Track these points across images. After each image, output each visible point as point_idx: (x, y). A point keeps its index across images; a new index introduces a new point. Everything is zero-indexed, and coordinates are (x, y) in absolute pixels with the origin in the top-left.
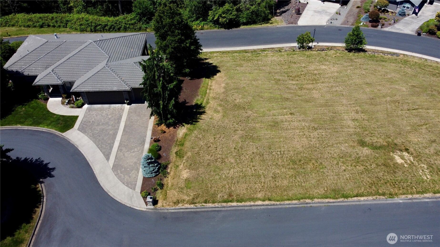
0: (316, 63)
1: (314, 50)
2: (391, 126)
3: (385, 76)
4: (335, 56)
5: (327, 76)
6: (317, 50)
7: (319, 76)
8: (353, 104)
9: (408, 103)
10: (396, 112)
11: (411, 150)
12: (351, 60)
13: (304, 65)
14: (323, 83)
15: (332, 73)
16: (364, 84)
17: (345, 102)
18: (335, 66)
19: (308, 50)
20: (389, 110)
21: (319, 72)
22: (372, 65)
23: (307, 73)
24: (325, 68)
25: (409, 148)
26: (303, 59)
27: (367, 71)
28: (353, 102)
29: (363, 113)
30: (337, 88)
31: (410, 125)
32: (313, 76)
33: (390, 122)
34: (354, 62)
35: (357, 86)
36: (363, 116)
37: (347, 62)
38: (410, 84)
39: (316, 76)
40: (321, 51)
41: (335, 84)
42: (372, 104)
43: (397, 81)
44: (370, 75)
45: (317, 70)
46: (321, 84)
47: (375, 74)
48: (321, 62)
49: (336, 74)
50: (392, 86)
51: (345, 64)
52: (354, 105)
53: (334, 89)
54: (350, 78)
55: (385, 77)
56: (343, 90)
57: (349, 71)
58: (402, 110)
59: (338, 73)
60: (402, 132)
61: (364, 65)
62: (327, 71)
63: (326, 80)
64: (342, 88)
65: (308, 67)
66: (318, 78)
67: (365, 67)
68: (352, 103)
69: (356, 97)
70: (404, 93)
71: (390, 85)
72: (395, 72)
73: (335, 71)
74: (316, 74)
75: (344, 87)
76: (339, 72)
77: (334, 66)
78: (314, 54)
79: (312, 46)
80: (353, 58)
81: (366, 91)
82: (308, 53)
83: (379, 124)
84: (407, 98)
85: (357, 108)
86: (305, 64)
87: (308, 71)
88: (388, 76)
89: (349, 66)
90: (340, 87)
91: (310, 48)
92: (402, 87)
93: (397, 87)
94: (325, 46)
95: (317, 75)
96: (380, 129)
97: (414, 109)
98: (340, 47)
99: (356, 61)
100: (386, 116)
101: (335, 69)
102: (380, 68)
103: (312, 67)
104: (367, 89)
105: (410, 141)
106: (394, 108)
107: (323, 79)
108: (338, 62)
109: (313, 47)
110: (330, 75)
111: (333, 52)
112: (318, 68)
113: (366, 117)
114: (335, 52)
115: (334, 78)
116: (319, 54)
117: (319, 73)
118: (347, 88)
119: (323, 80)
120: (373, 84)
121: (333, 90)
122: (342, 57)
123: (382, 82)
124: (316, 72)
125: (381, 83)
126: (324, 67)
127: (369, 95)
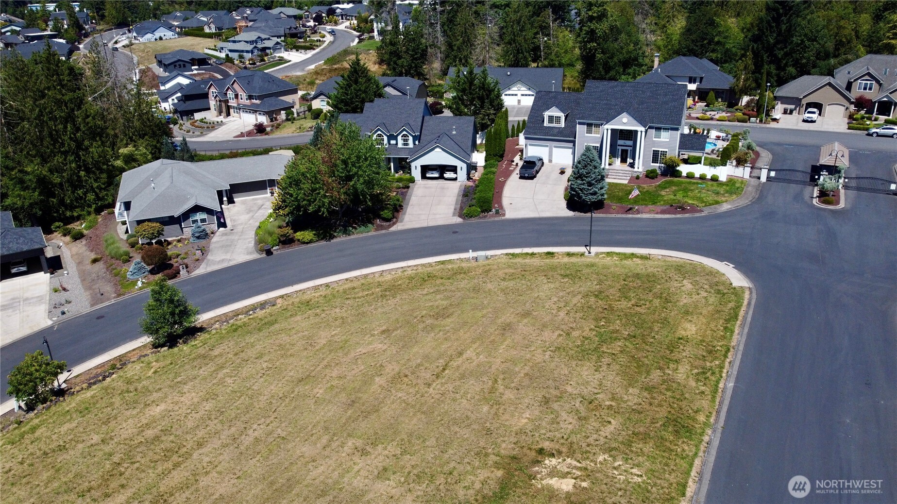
0: (128, 413)
1: (78, 392)
2: (457, 429)
3: (315, 346)
4: (155, 372)
5: (190, 424)
6: (85, 386)
7: (172, 438)
8: (331, 440)
9: (419, 365)
10: (426, 395)
11: (546, 445)
12: (204, 357)
13: (96, 438)
14: (200, 445)
15: (195, 408)
16: (297, 385)
17: (307, 450)
18: (185, 390)
19: (61, 399)
20: (410, 400)
21: (159, 427)
22: (261, 342)
23: (130, 451)
24: (166, 410)
25: (540, 446)
26: (74, 425)
27: (266, 358)
28: (327, 437)
29: (374, 445)
30: (252, 435)
31: (479, 400)
32: (152, 447)
33: (443, 422)
34: (216, 356)
35: (287, 400)
36: (386, 452)
37: (201, 368)
38: (376, 332)
39: (162, 441)
40: (100, 381)
41: (233, 429)
42: (366, 414)
43: (346, 341)
44: (282, 360)
45: (148, 426)
46: (200, 451)
47: (289, 353)
48: (136, 402)
49: (208, 406)
50: (352, 355)
51: (203, 372)
52: (337, 443)
53: (247, 440)
54: (250, 392)
55: (317, 348)
56: (270, 427)
57: (229, 381)
58: (429, 385)
59: (210, 400)
60: (488, 425)
61: (246, 350)
62: (177, 413)
63: (201, 433)
64: (262, 426)
65: (113, 434)
66: (173, 442)
67: (251, 353)
68: (324, 440)
69: (318, 422)
70: (389, 353)
71: (346, 354)
72: (321, 329)
73: (196, 400)
74: (157, 438)
75: (263, 419)
76: (211, 396)
77: (182, 394)
78: (92, 397)
79: (60, 386)
80: (201, 351)
81: (318, 395)
82: (69, 404)
83: (432, 442)
84: (407, 357)
85: (350, 444)
86: (98, 433)
87: (125, 444)
88: (318, 341)
89: (215, 371)
90: (255, 426)
91: (60, 393)
92: (370, 344)
93: (364, 351)
94: (97, 367)
95: (164, 438)
96: (451, 452)
97: (444, 369)
98: (134, 350)
99: (216, 352)
100: (423, 416)
101: (190, 396)
102: (284, 338)
103: (126, 428)
104: (316, 391)
105: (521, 430)
106: (411, 391)
107: (188, 437)
108: (179, 379)
109: (64, 386)
110: (198, 416)
111: (139, 368)
112: (144, 421)
113: (393, 449)
114: (142, 365)
115: (213, 417)
116: (106, 389)
117: (162, 430)
118: (272, 419)
119: (195, 439)
120: (313, 374)
121: (246, 443)
122: (171, 364)
123: (323, 359)
124: (150, 433)
125: (325, 362)
126: (157, 410)
127: (337, 399)
